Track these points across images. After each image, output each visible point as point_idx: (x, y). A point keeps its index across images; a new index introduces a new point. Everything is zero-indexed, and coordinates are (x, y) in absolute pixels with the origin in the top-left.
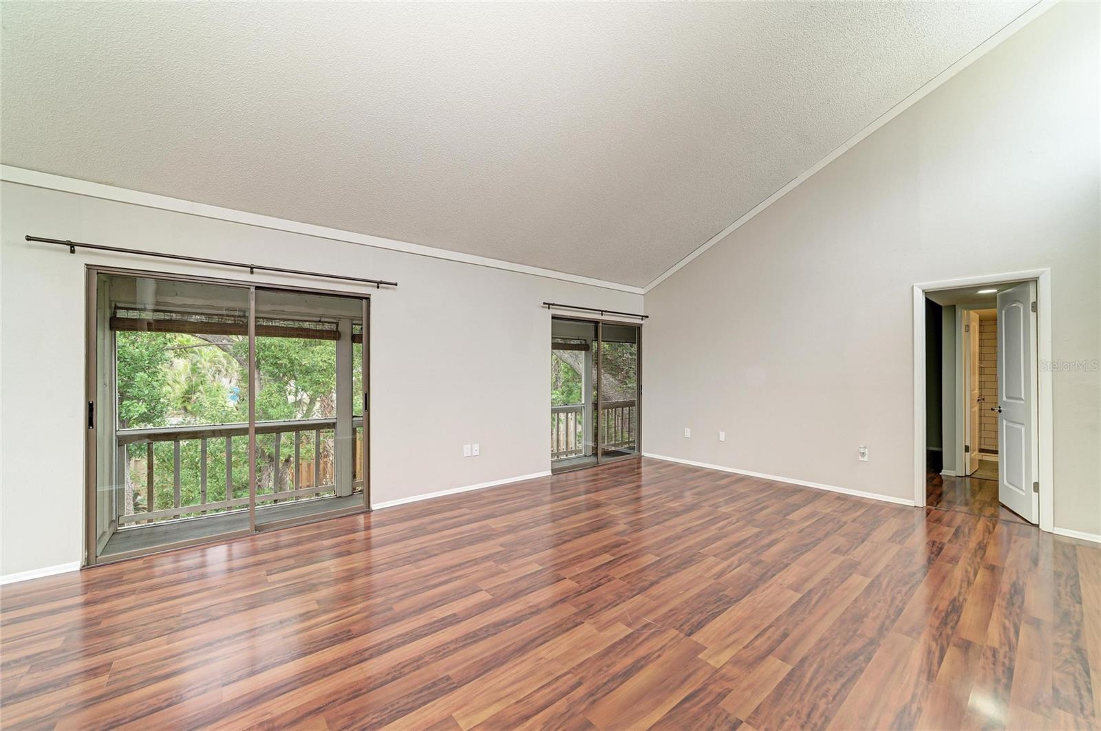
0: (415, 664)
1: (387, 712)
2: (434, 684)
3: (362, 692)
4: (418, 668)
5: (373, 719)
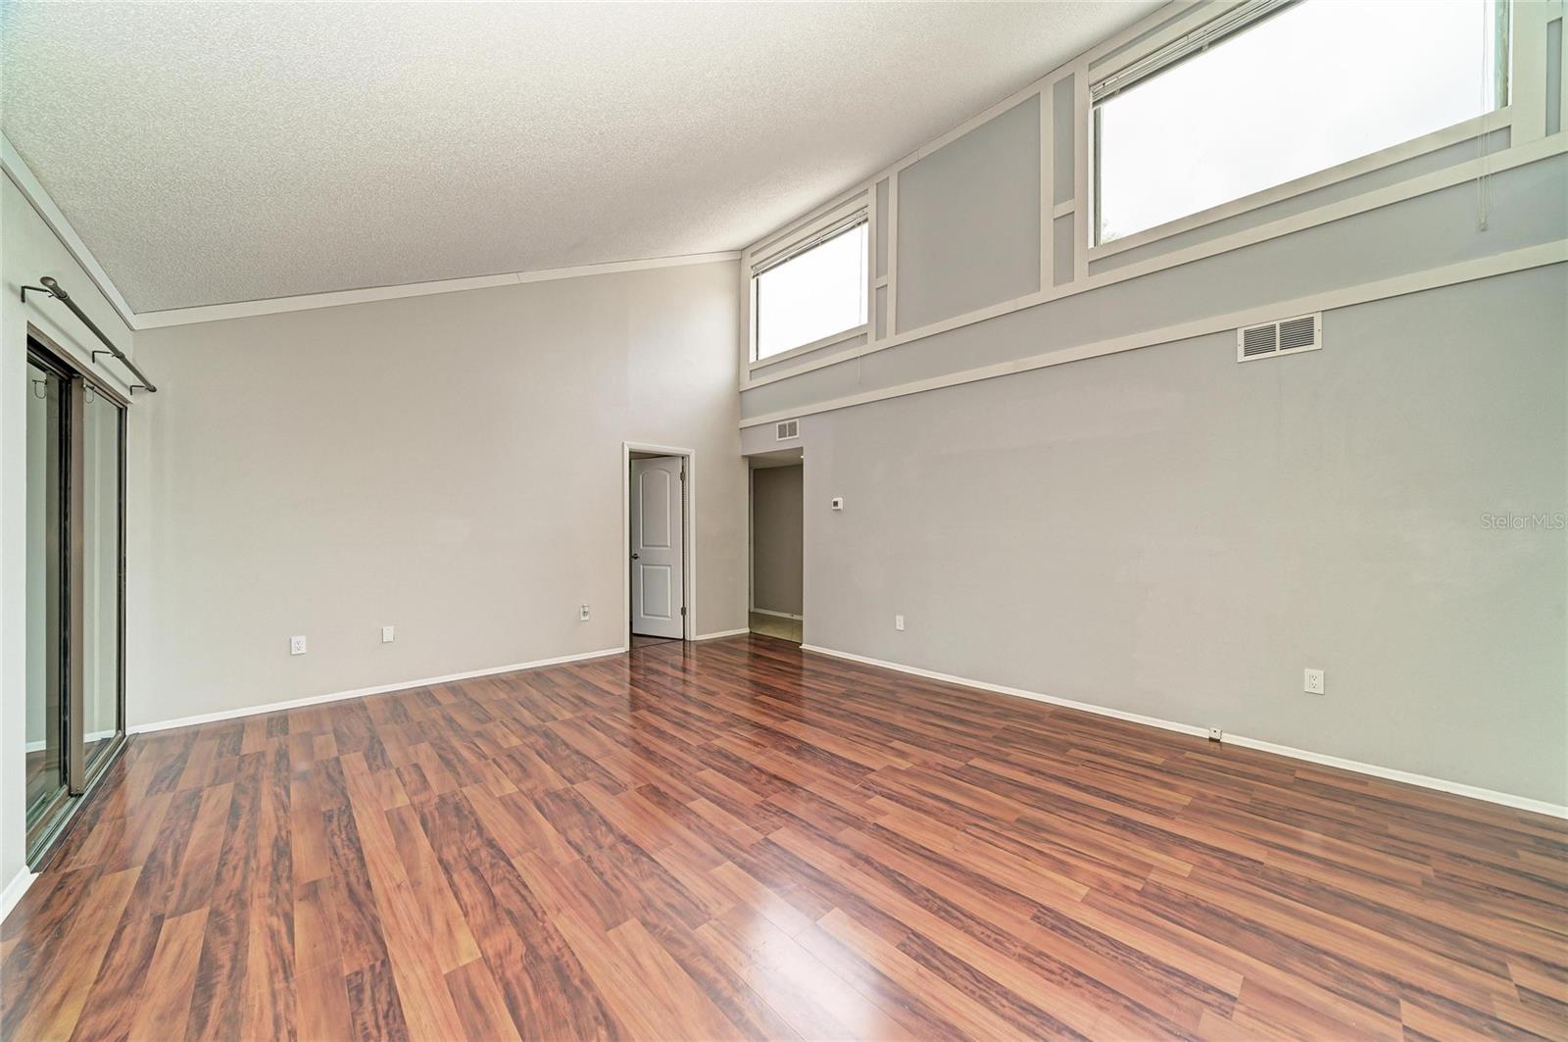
0: (1037, 960)
1: (1127, 959)
2: (1053, 928)
3: (1129, 1004)
4: (1040, 954)
5: (1148, 969)
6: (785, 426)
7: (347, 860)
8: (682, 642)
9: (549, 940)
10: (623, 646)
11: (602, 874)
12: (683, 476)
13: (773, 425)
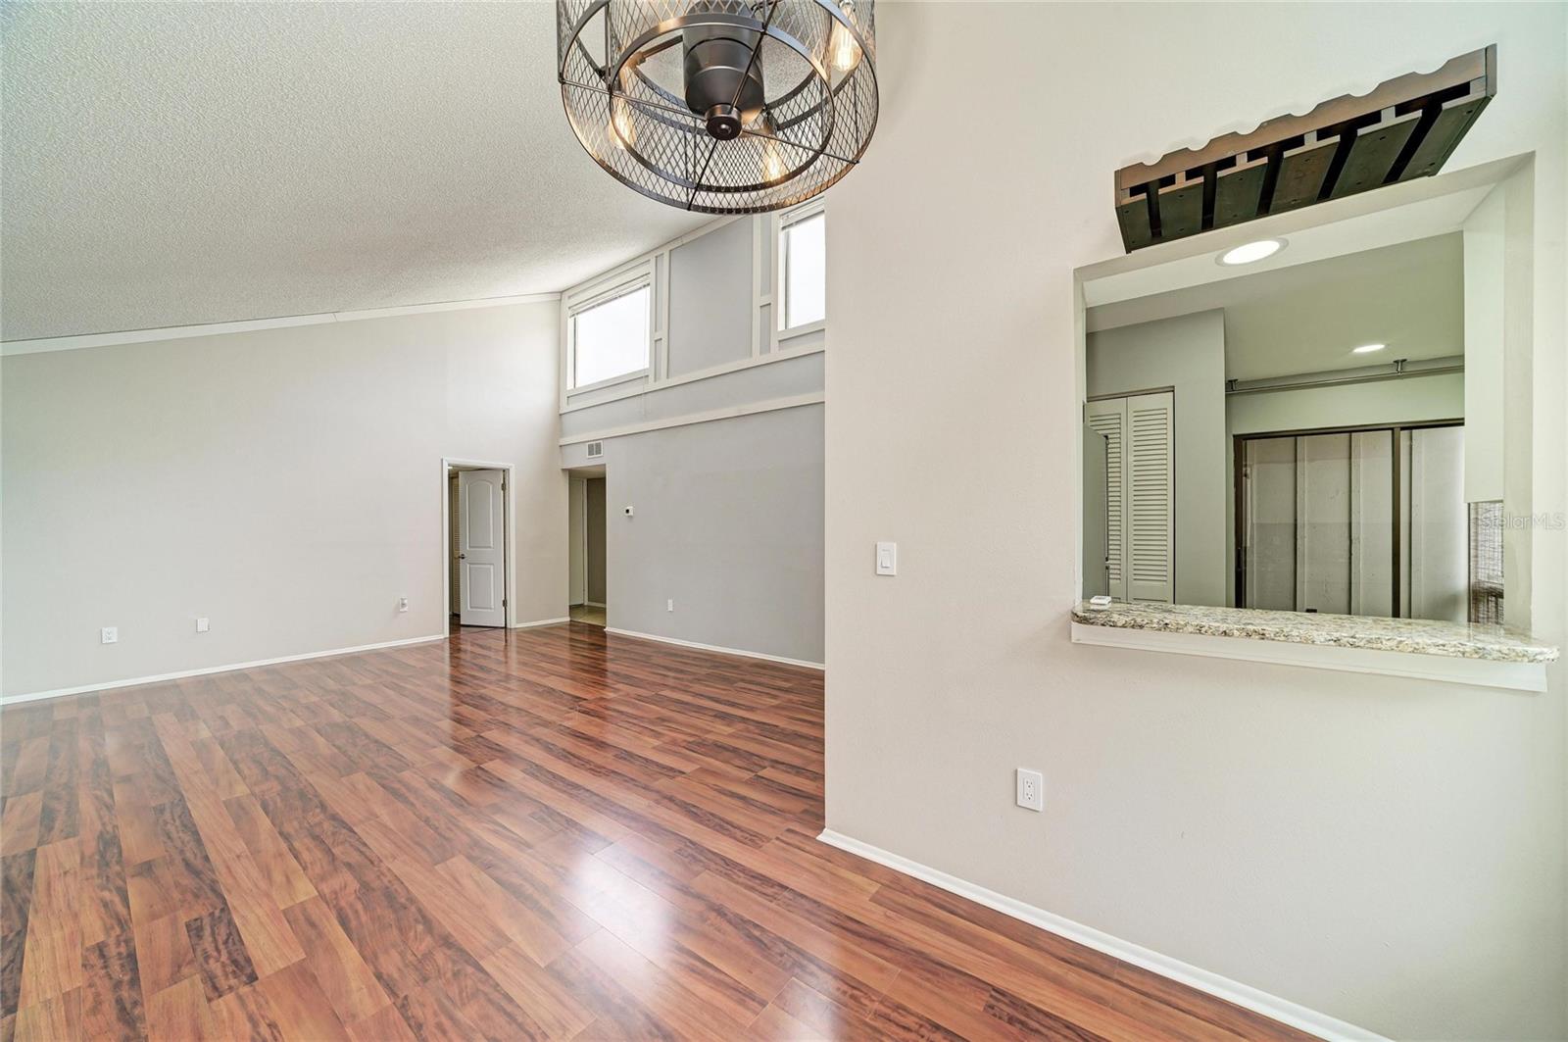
6: (592, 445)
7: (183, 842)
8: (503, 630)
9: (382, 877)
10: (443, 633)
11: (437, 828)
12: (504, 487)
13: (581, 445)
